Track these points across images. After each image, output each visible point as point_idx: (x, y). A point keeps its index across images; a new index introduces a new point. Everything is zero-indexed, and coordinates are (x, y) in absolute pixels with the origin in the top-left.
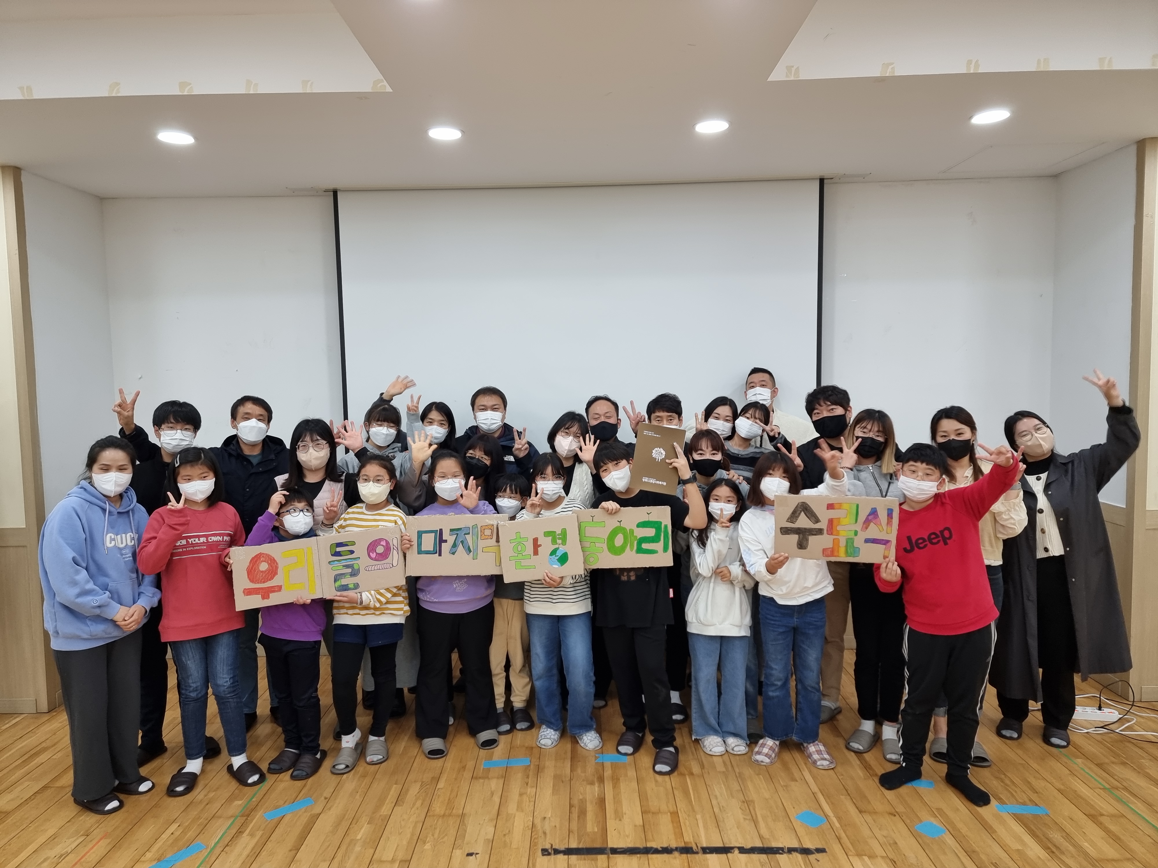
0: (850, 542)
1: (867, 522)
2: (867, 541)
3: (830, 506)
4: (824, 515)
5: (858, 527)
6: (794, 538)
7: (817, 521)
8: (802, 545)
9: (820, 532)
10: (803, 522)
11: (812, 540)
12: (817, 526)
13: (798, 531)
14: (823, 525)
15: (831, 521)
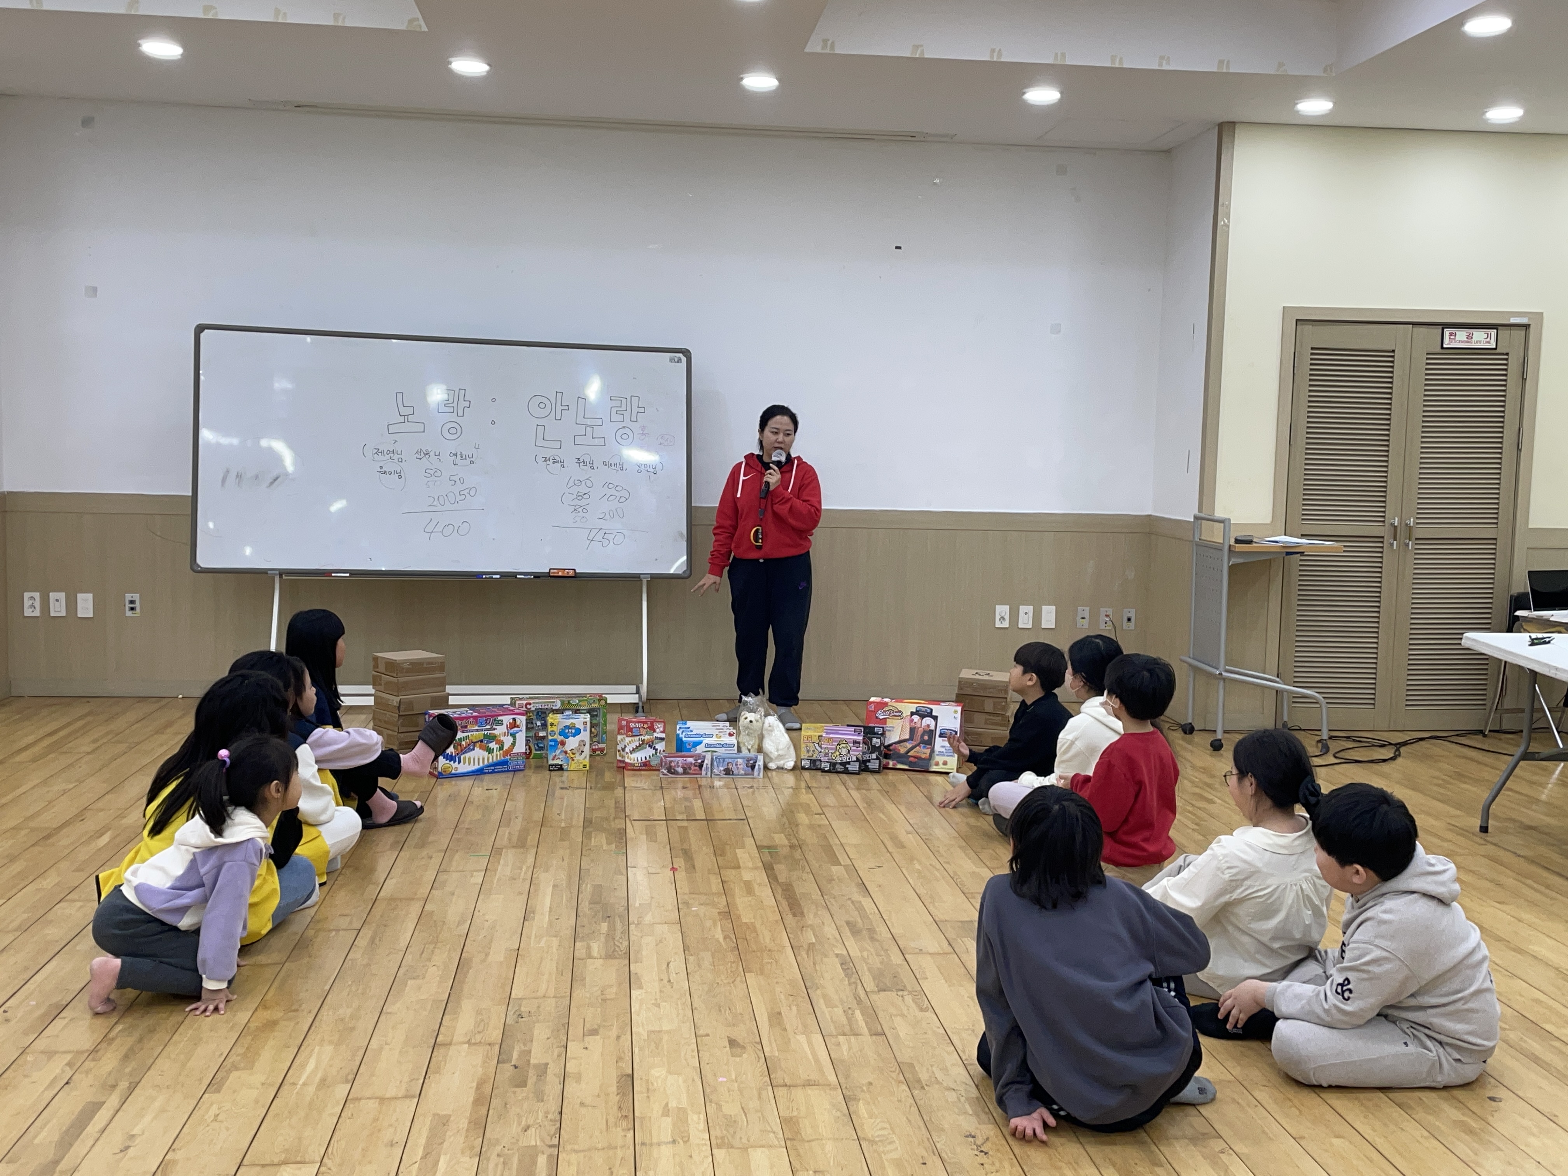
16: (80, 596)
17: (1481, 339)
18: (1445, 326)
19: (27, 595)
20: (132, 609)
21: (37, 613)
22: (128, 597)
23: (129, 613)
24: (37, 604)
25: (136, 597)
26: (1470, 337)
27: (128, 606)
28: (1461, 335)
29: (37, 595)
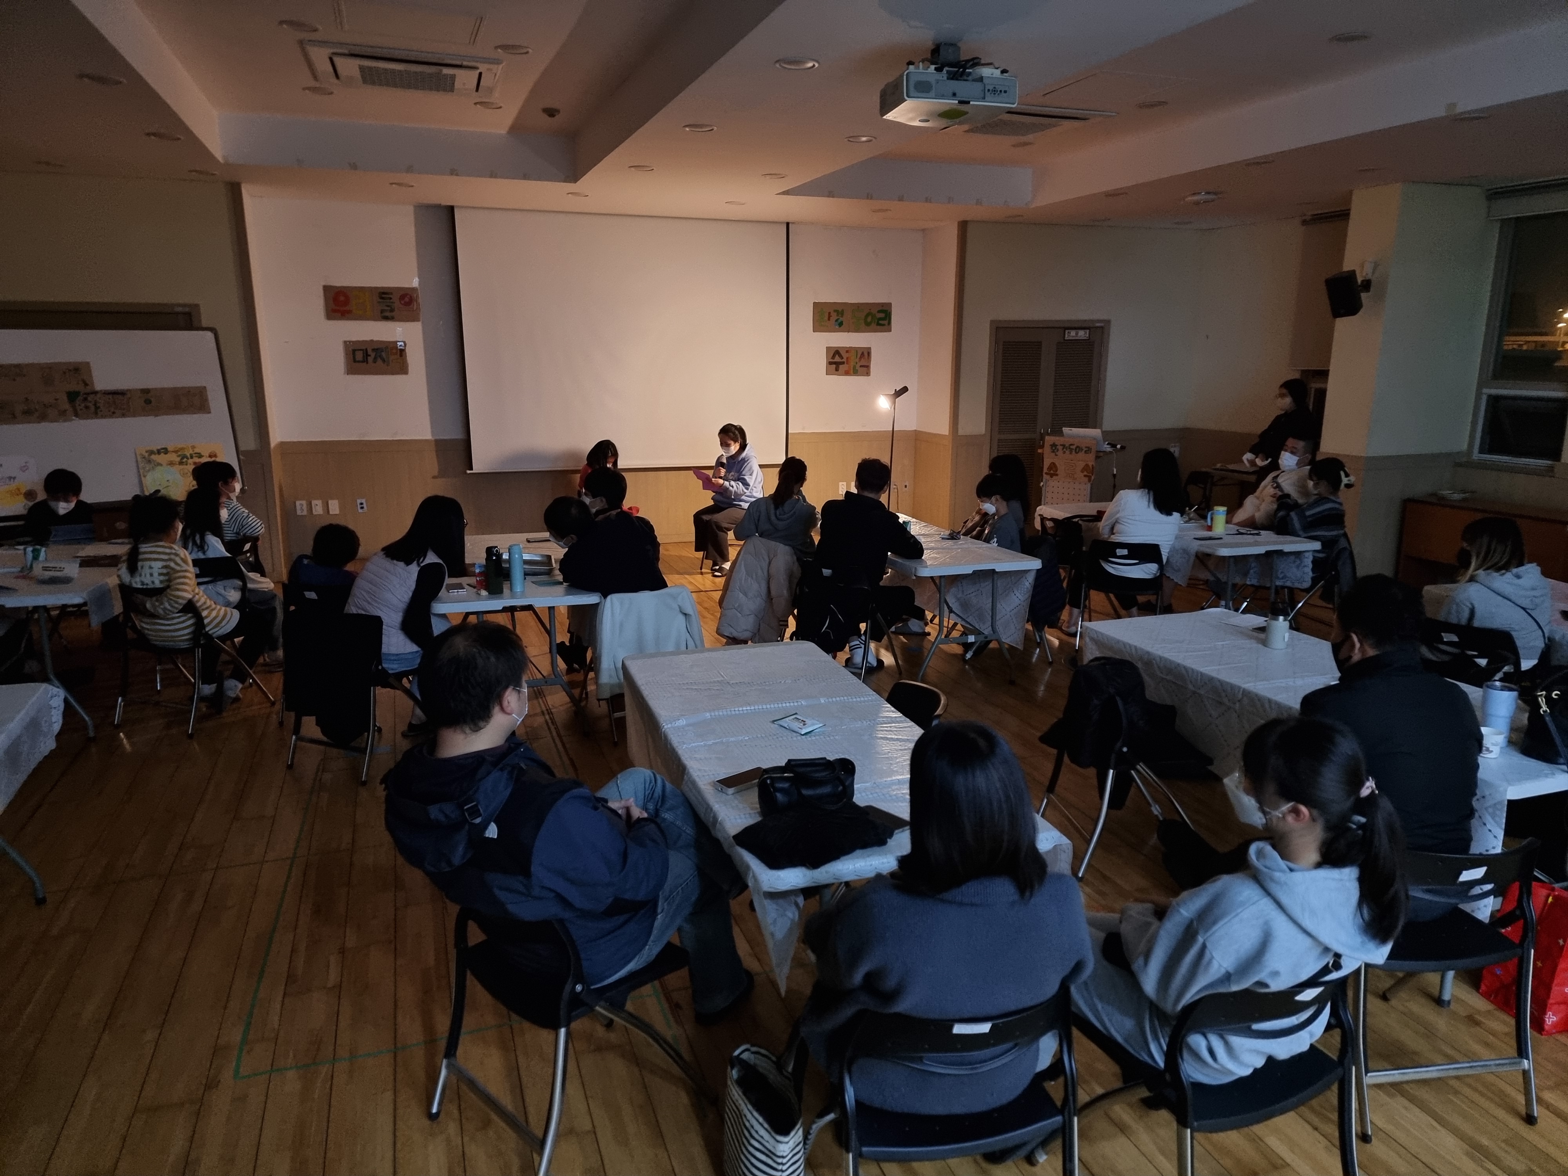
0: (854, 367)
1: (861, 358)
2: (861, 366)
3: (847, 352)
4: (845, 355)
5: (857, 360)
6: (834, 366)
7: (843, 358)
8: (837, 370)
9: (843, 363)
10: (837, 359)
11: (841, 366)
12: (843, 360)
13: (835, 363)
14: (844, 360)
15: (847, 358)
16: (330, 502)
17: (1082, 334)
18: (1066, 328)
19: (298, 503)
20: (362, 508)
21: (305, 513)
22: (359, 501)
23: (360, 511)
24: (305, 507)
25: (363, 501)
26: (1077, 334)
27: (359, 506)
28: (1073, 333)
29: (304, 502)
